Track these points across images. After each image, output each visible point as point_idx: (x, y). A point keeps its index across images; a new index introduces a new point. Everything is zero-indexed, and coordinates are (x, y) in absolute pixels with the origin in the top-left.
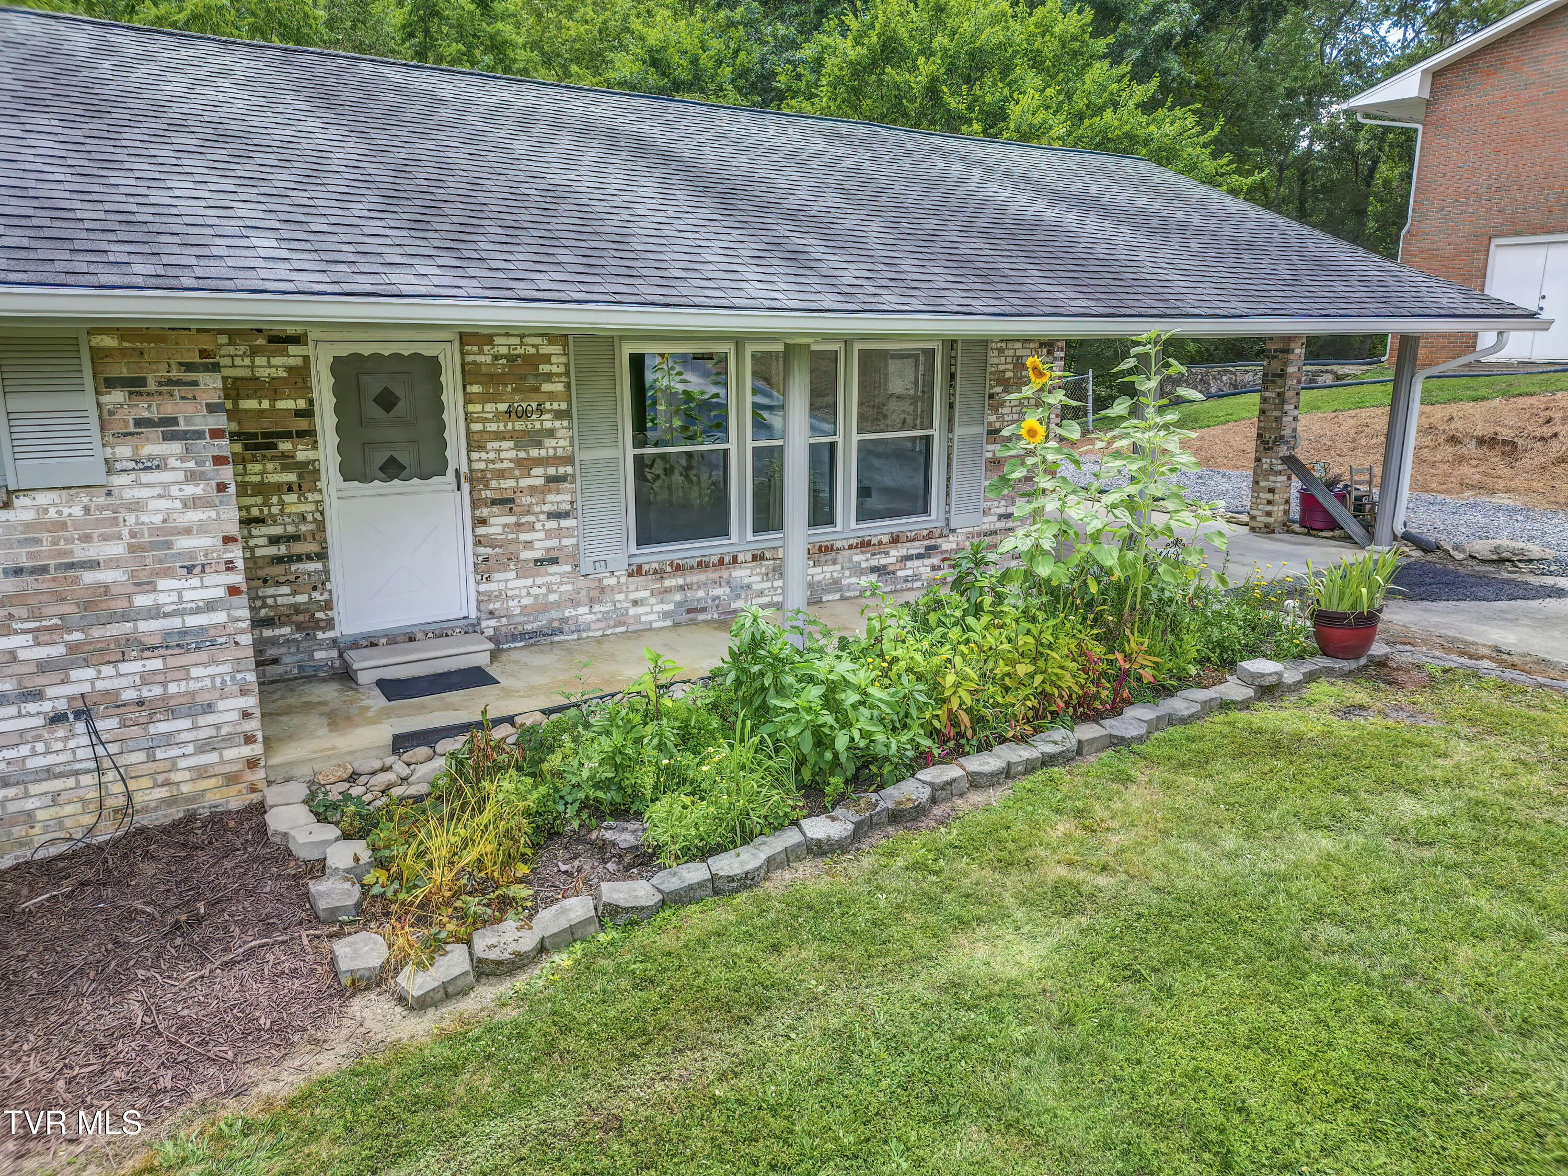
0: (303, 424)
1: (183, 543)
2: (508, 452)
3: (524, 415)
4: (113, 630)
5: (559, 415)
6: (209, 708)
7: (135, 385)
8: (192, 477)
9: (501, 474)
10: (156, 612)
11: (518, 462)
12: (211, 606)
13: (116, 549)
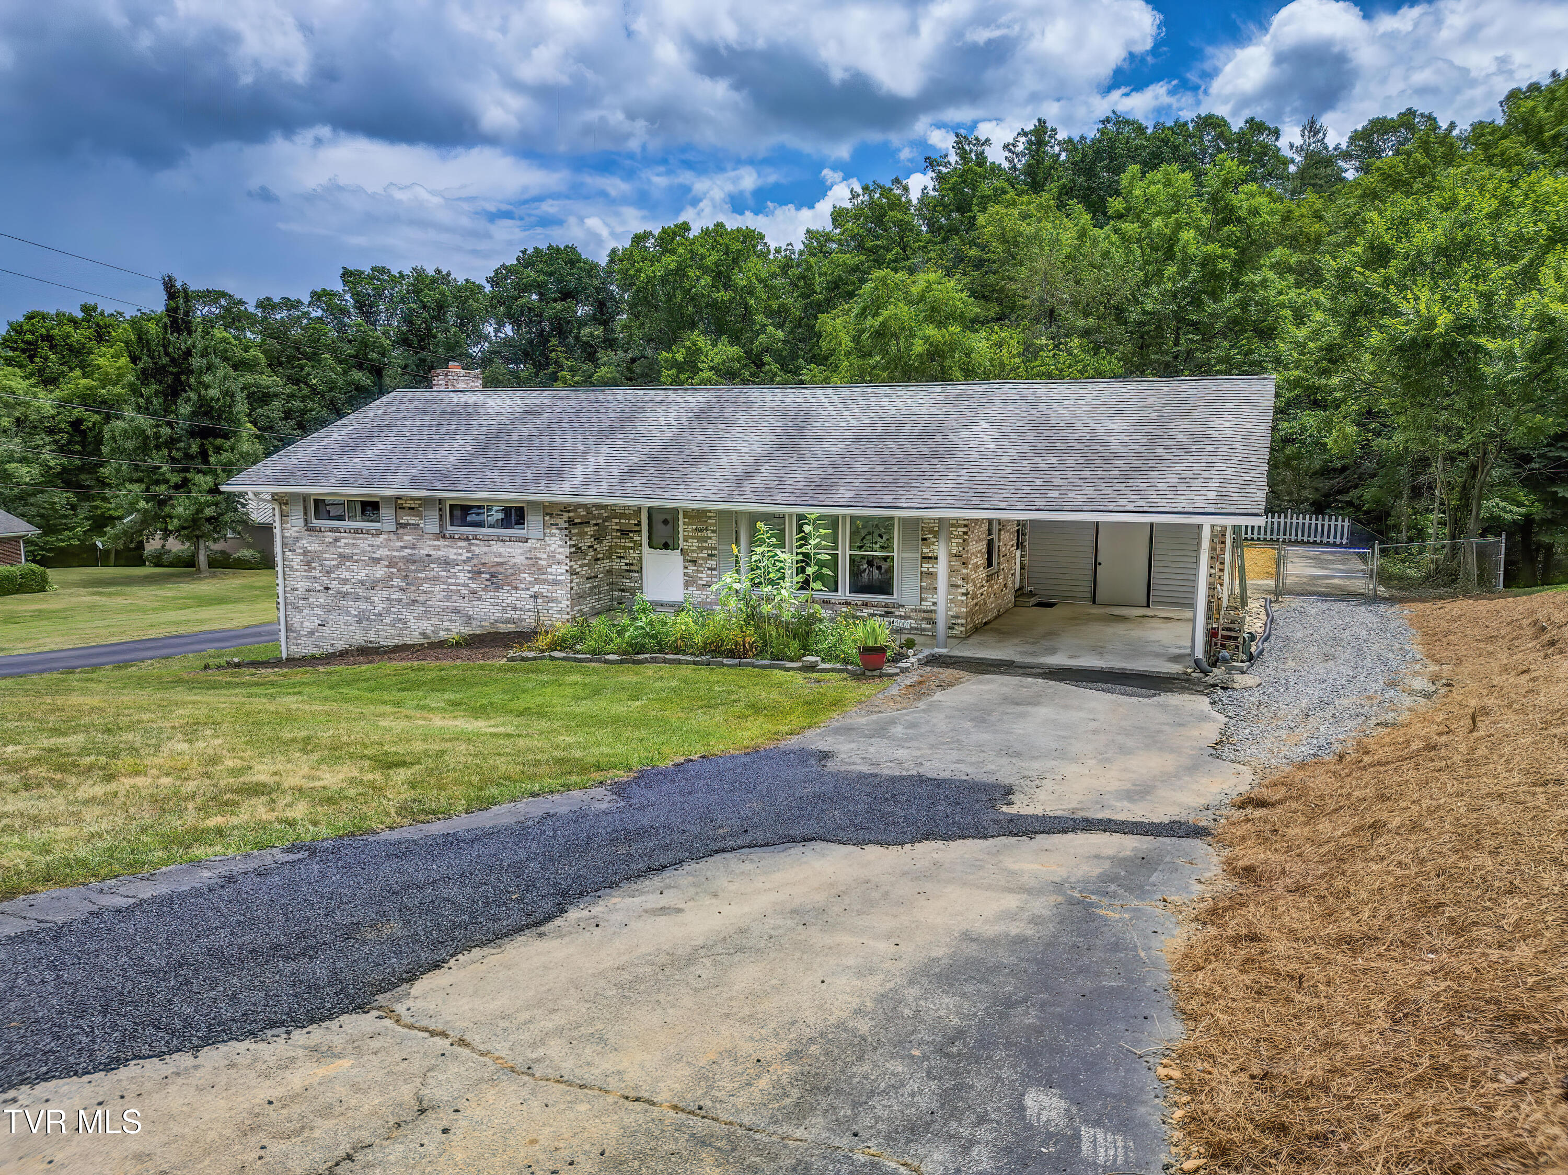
0: (637, 528)
1: (558, 556)
2: (696, 543)
3: (701, 530)
4: (543, 577)
5: (714, 531)
6: (560, 602)
8: (561, 540)
9: (693, 551)
10: (551, 574)
11: (699, 548)
12: (562, 574)
13: (545, 556)
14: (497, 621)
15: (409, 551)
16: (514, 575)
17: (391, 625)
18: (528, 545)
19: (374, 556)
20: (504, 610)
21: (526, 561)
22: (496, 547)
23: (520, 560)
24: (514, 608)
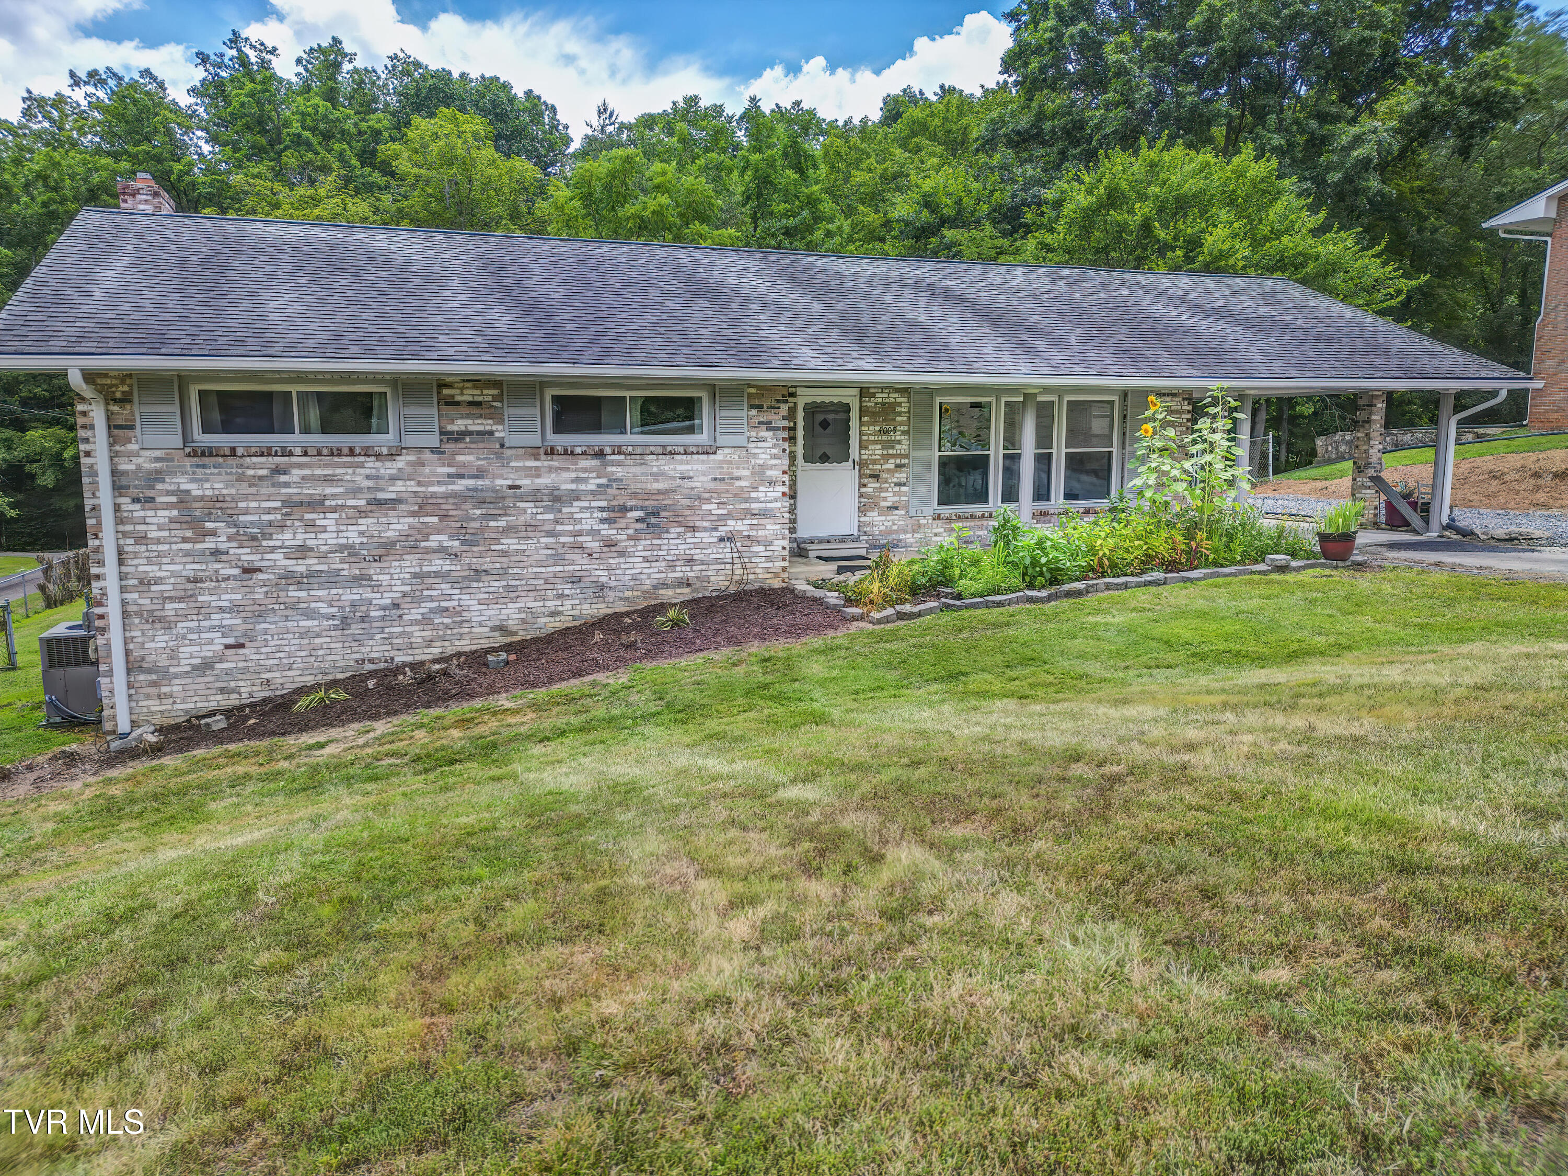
1: (769, 473)
2: (878, 450)
3: (887, 432)
4: (743, 506)
5: (903, 433)
6: (771, 543)
7: (759, 407)
8: (775, 446)
9: (875, 462)
10: (757, 501)
11: (883, 456)
12: (776, 500)
13: (746, 473)
14: (655, 587)
15: (470, 482)
16: (690, 507)
17: (425, 621)
18: (719, 456)
19: (381, 496)
20: (671, 566)
21: (713, 484)
22: (656, 464)
23: (701, 482)
24: (689, 561)
